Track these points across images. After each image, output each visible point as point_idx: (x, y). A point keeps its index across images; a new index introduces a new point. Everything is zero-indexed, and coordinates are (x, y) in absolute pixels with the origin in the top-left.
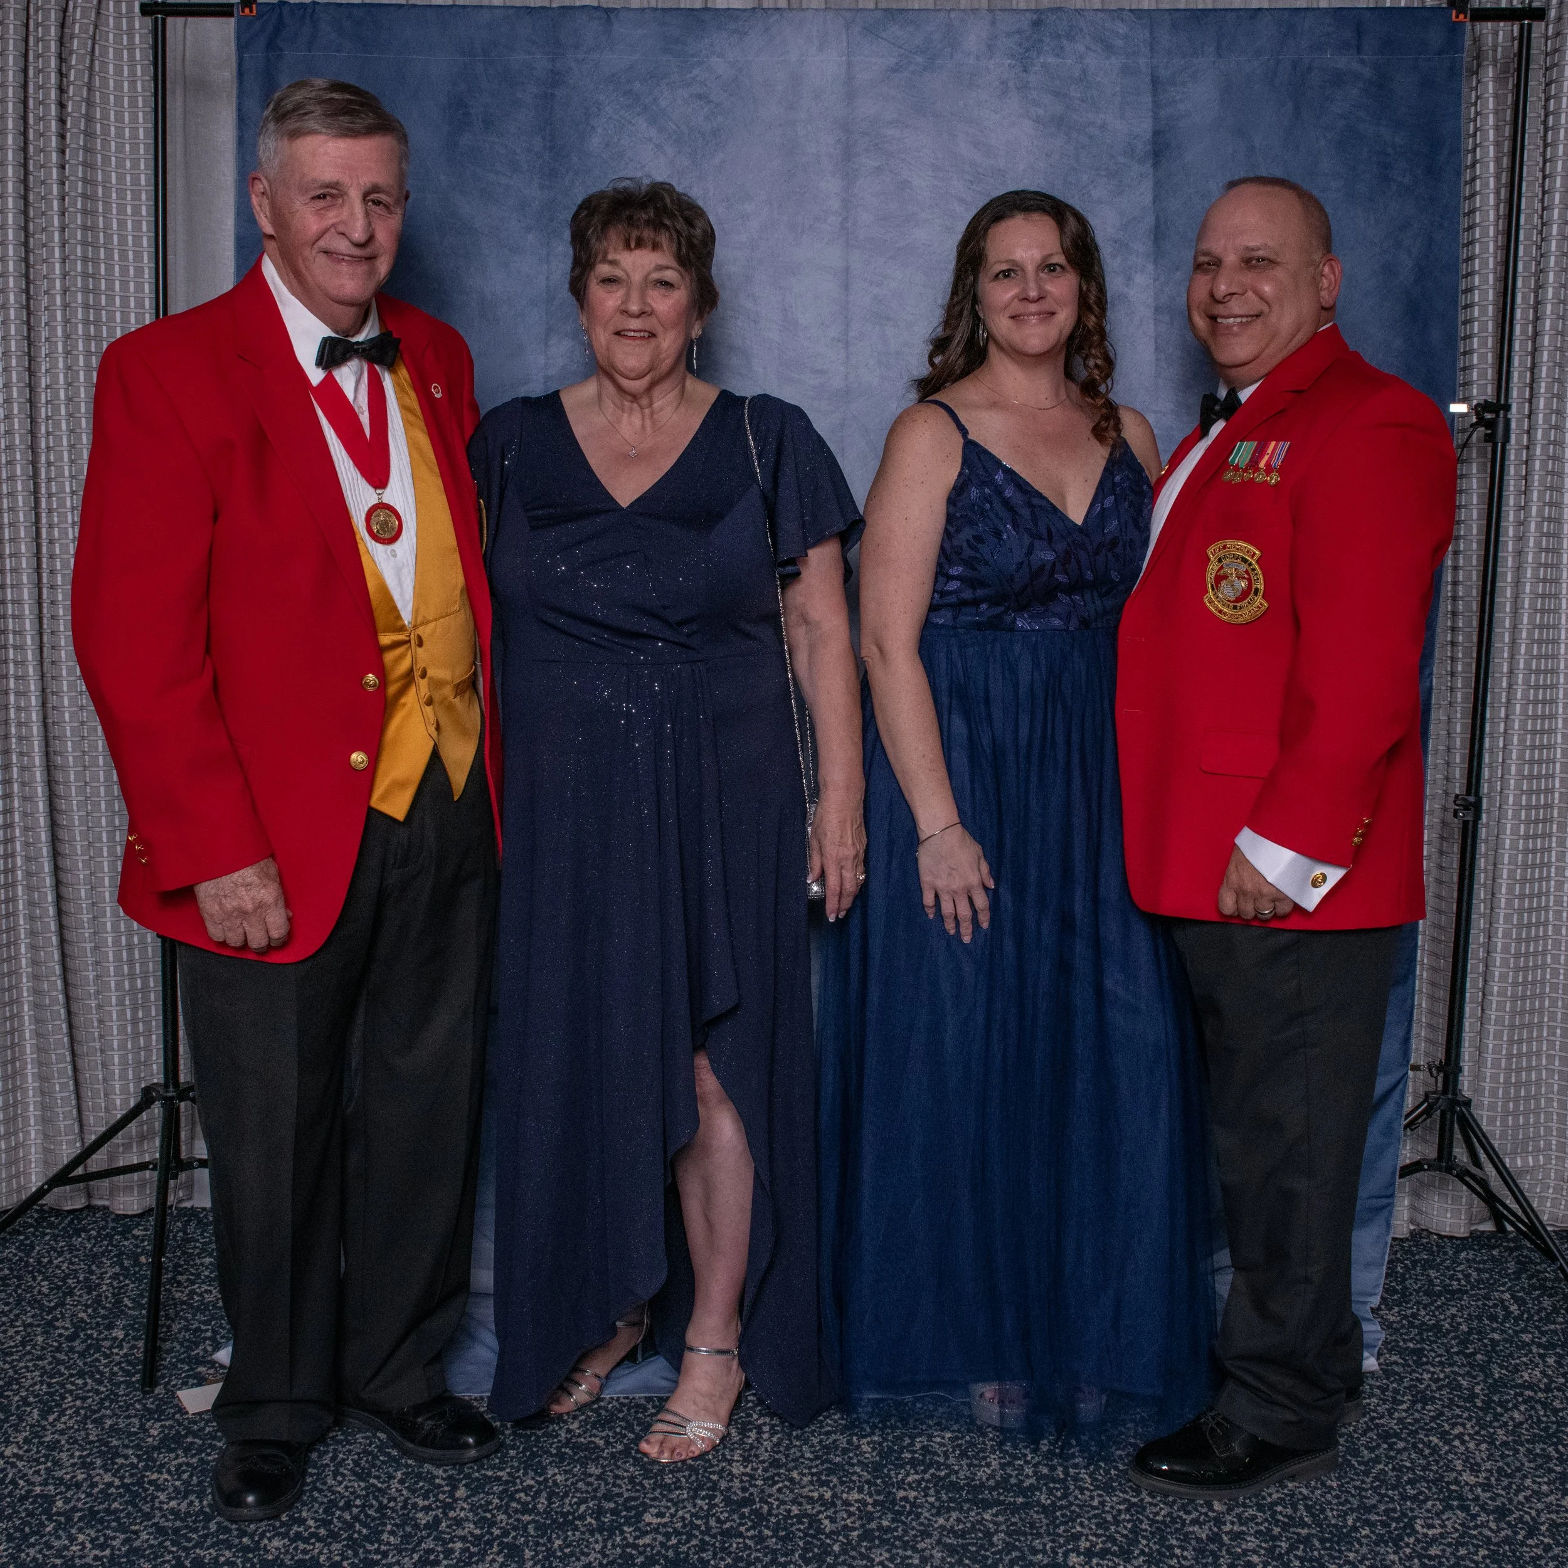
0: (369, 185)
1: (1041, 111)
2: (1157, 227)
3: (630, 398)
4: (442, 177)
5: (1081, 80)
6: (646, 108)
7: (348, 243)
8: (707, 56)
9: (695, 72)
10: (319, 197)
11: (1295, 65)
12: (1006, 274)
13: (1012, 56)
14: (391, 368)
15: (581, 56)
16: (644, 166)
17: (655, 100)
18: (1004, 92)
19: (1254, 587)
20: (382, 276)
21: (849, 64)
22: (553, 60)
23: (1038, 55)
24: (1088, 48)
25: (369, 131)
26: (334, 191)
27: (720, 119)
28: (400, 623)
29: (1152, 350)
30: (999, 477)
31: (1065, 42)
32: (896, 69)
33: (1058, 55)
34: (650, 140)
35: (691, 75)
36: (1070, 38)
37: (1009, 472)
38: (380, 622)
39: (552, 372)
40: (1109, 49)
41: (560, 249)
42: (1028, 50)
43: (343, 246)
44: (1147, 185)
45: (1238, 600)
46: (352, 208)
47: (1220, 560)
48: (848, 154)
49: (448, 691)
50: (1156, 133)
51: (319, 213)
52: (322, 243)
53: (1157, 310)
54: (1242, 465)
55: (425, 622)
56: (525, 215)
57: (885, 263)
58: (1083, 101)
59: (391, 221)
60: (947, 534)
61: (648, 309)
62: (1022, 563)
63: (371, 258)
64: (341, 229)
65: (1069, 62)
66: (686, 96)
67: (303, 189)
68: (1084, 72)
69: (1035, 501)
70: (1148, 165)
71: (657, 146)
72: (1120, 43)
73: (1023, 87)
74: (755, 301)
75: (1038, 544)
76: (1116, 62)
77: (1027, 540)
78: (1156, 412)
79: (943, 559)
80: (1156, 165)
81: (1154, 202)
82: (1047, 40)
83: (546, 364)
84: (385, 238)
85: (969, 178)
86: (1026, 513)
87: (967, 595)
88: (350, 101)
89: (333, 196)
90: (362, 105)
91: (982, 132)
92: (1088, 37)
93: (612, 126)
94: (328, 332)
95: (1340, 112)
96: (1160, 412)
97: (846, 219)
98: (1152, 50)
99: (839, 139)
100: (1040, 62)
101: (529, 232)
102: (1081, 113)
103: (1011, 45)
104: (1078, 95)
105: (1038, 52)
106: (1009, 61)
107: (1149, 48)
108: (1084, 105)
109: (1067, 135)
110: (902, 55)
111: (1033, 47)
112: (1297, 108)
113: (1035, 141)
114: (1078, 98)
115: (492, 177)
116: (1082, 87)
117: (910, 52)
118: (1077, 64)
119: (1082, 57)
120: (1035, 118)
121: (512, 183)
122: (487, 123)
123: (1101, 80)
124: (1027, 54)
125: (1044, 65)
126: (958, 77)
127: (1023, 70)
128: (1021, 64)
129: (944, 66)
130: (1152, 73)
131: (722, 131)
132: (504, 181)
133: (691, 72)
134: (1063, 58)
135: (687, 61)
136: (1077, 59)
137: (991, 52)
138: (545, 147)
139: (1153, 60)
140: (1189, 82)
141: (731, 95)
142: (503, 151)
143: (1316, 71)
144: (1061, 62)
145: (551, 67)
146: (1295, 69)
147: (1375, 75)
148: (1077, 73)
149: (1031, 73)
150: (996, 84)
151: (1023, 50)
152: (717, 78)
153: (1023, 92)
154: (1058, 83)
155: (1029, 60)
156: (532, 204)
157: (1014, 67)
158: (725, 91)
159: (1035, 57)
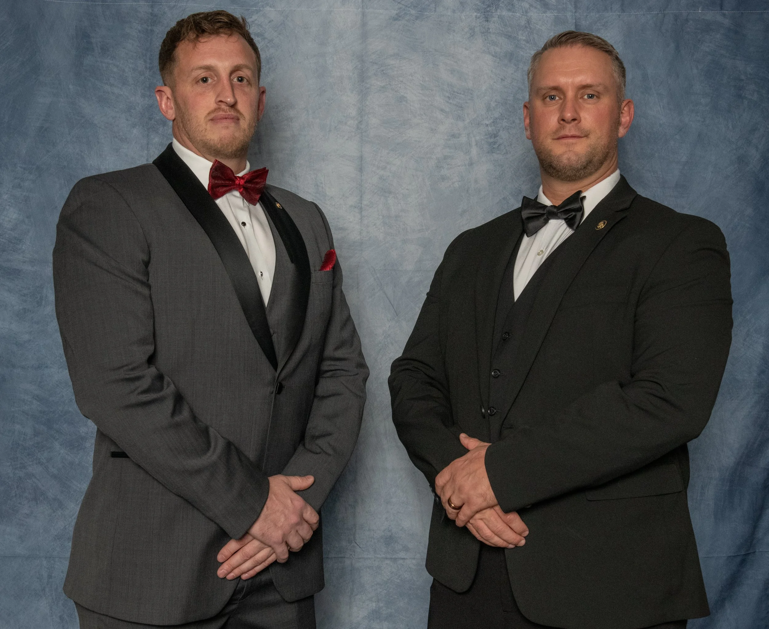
4: (71, 87)
5: (526, 27)
8: (263, 6)
11: (676, 17)
13: (478, 10)
15: (172, 4)
21: (364, 15)
22: (152, 7)
23: (496, 10)
24: (531, 5)
32: (397, 18)
33: (509, 10)
40: (546, 6)
42: (489, 6)
48: (362, 77)
56: (131, 116)
57: (388, 153)
58: (528, 42)
65: (518, 14)
68: (529, 21)
73: (486, 32)
74: (296, 179)
76: (550, 15)
85: (447, 94)
91: (456, 62)
95: (707, 50)
97: (360, 122)
98: (576, 7)
99: (356, 66)
100: (497, 15)
101: (134, 127)
102: (526, 50)
103: (477, 3)
104: (524, 38)
105: (496, 8)
106: (475, 14)
107: (573, 6)
108: (528, 45)
109: (516, 65)
110: (401, 8)
111: (493, 4)
112: (677, 48)
113: (494, 70)
114: (524, 40)
115: (107, 88)
116: (527, 33)
117: (406, 6)
118: (523, 16)
119: (527, 12)
120: (493, 53)
121: (122, 93)
122: (104, 49)
123: (540, 28)
124: (488, 9)
125: (500, 17)
126: (440, 24)
127: (485, 20)
128: (484, 16)
129: (430, 16)
130: (575, 23)
131: (273, 59)
132: (116, 91)
133: (251, 18)
134: (513, 12)
135: (249, 9)
136: (523, 13)
137: (463, 7)
138: (146, 68)
139: (577, 14)
140: (602, 29)
141: (280, 34)
142: (115, 70)
143: (691, 22)
144: (512, 15)
145: (150, 11)
146: (676, 20)
147: (733, 24)
148: (523, 22)
149: (491, 22)
150: (466, 30)
151: (485, 7)
152: (270, 22)
153: (485, 36)
154: (510, 29)
155: (489, 13)
156: (136, 107)
157: (479, 18)
158: (276, 31)
159: (494, 11)
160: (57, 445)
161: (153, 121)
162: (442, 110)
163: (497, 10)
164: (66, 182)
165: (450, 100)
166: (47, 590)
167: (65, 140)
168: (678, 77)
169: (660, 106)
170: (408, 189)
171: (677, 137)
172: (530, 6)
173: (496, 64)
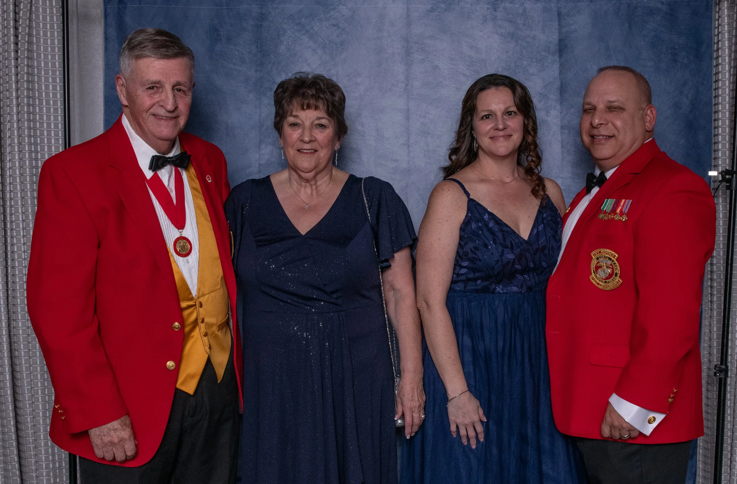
0: (175, 82)
2: (561, 87)
3: (305, 181)
5: (523, 15)
6: (307, 31)
7: (164, 111)
8: (338, 5)
9: (332, 13)
10: (150, 88)
11: (629, 5)
12: (487, 117)
13: (488, 3)
14: (186, 168)
15: (275, 6)
16: (306, 60)
17: (312, 27)
18: (485, 21)
19: (615, 272)
20: (181, 127)
21: (408, 8)
22: (261, 8)
25: (175, 56)
26: (158, 85)
27: (344, 36)
28: (191, 296)
29: (560, 148)
30: (486, 217)
32: (432, 10)
33: (511, 3)
34: (310, 47)
35: (330, 15)
37: (491, 214)
38: (181, 296)
39: (262, 162)
41: (266, 101)
42: (496, 0)
43: (162, 112)
44: (556, 66)
45: (607, 278)
46: (167, 93)
47: (598, 259)
48: (408, 53)
49: (215, 329)
50: (560, 40)
51: (150, 96)
52: (151, 111)
53: (562, 127)
54: (608, 211)
55: (203, 295)
56: (248, 85)
57: (427, 106)
58: (524, 25)
59: (187, 99)
60: (460, 246)
61: (313, 139)
62: (498, 260)
63: (177, 117)
64: (161, 104)
65: (517, 6)
66: (327, 25)
67: (142, 85)
68: (524, 10)
69: (505, 229)
70: (557, 56)
71: (313, 50)
73: (494, 19)
74: (363, 125)
75: (506, 250)
76: (540, 5)
77: (500, 249)
78: (562, 178)
79: (458, 258)
80: (560, 56)
81: (560, 74)
83: (260, 158)
84: (183, 107)
85: (468, 63)
86: (500, 235)
87: (471, 276)
88: (166, 41)
89: (157, 87)
90: (171, 42)
91: (474, 41)
93: (291, 40)
94: (154, 153)
95: (652, 28)
96: (564, 178)
97: (407, 85)
99: (404, 46)
100: (502, 6)
101: (250, 93)
102: (523, 31)
104: (522, 22)
105: (501, 1)
106: (487, 6)
108: (524, 27)
109: (516, 42)
110: (434, 4)
112: (630, 27)
113: (500, 45)
114: (521, 24)
115: (231, 66)
116: (523, 18)
118: (521, 7)
119: (523, 4)
120: (500, 34)
121: (242, 69)
122: (229, 39)
123: (533, 15)
124: (496, 2)
125: (505, 8)
126: (462, 14)
127: (494, 10)
128: (493, 7)
129: (455, 9)
130: (558, 11)
131: (345, 42)
132: (237, 68)
133: (330, 14)
134: (514, 4)
135: (328, 8)
136: (520, 4)
137: (478, 1)
138: (258, 51)
139: (559, 5)
140: (576, 14)
141: (350, 24)
142: (237, 53)
143: (639, 8)
144: (513, 6)
145: (260, 11)
146: (629, 7)
147: (669, 9)
148: (521, 11)
149: (498, 12)
150: (481, 17)
152: (342, 16)
153: (494, 21)
154: (511, 16)
155: (497, 5)
156: (252, 79)
157: (489, 9)
158: (347, 23)
159: (500, 4)
162: (464, 75)
163: (502, 3)
165: (470, 67)
168: (631, 47)
170: (441, 131)
173: (502, 41)
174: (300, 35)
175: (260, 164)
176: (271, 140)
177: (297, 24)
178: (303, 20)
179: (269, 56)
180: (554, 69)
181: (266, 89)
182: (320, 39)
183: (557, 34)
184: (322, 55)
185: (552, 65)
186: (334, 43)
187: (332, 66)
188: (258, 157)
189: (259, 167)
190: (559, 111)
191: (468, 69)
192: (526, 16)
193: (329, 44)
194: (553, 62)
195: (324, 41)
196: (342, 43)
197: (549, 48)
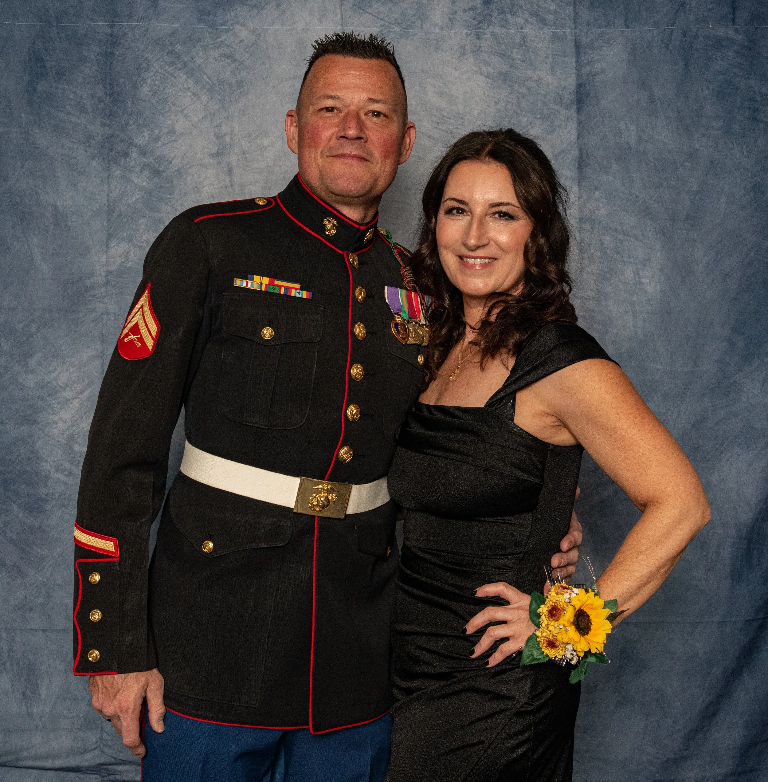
1: (490, 70)
2: (580, 157)
4: (23, 115)
5: (521, 45)
6: (185, 64)
8: (232, 25)
9: (224, 37)
11: (685, 33)
13: (468, 27)
15: (134, 24)
17: (192, 58)
18: (462, 54)
22: (112, 27)
24: (527, 21)
27: (243, 73)
31: (509, 17)
33: (502, 26)
34: (189, 89)
36: (513, 13)
39: (111, 268)
40: (543, 21)
41: (118, 172)
42: (480, 22)
44: (572, 126)
50: (579, 86)
56: (90, 147)
58: (523, 61)
65: (512, 31)
66: (216, 55)
68: (524, 38)
70: (573, 110)
71: (194, 94)
72: (551, 17)
73: (477, 51)
76: (547, 32)
80: (579, 110)
81: (578, 138)
82: (495, 14)
83: (107, 262)
85: (436, 120)
91: (445, 84)
92: (526, 12)
93: (158, 78)
95: (719, 69)
98: (575, 22)
100: (490, 31)
101: (93, 159)
102: (522, 70)
103: (468, 19)
104: (519, 57)
105: (488, 24)
106: (466, 31)
107: (573, 21)
108: (524, 64)
109: (511, 87)
111: (484, 20)
112: (686, 66)
113: (486, 92)
114: (519, 59)
115: (63, 116)
116: (522, 51)
117: (390, 23)
118: (518, 33)
119: (522, 28)
120: (486, 74)
121: (80, 122)
122: (60, 75)
123: (536, 45)
124: (480, 26)
125: (493, 34)
126: (427, 43)
127: (477, 38)
128: (475, 33)
129: (416, 34)
130: (575, 40)
131: (244, 83)
132: (73, 119)
133: (220, 37)
134: (507, 29)
135: (217, 29)
136: (518, 29)
137: (452, 23)
138: (106, 94)
139: (576, 30)
140: (604, 46)
141: (251, 55)
142: (72, 96)
143: (701, 38)
144: (506, 32)
145: (110, 31)
146: (685, 36)
147: (747, 41)
148: (518, 40)
149: (483, 40)
150: (456, 48)
151: (477, 23)
152: (241, 42)
153: (476, 55)
154: (503, 47)
155: (481, 30)
156: (96, 138)
157: (469, 35)
158: (247, 52)
159: (486, 28)
160: (15, 508)
161: (114, 152)
162: (430, 137)
163: (489, 26)
164: (19, 220)
165: (439, 125)
166: (8, 664)
167: (17, 174)
168: (688, 98)
169: (669, 131)
171: (688, 164)
172: (525, 21)
173: (489, 85)
174: (173, 69)
175: (108, 272)
176: (125, 234)
177: (168, 53)
178: (178, 46)
179: (123, 102)
180: (568, 130)
181: (118, 153)
182: (204, 77)
183: (574, 76)
184: (208, 102)
185: (567, 123)
186: (227, 83)
187: (223, 120)
188: (105, 260)
189: (107, 276)
190: (576, 195)
191: (436, 128)
192: (526, 46)
193: (219, 85)
194: (568, 119)
195: (211, 80)
196: (239, 84)
197: (562, 98)
